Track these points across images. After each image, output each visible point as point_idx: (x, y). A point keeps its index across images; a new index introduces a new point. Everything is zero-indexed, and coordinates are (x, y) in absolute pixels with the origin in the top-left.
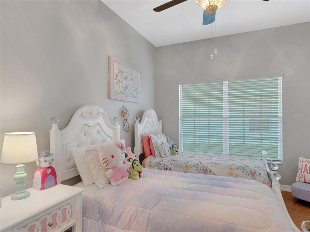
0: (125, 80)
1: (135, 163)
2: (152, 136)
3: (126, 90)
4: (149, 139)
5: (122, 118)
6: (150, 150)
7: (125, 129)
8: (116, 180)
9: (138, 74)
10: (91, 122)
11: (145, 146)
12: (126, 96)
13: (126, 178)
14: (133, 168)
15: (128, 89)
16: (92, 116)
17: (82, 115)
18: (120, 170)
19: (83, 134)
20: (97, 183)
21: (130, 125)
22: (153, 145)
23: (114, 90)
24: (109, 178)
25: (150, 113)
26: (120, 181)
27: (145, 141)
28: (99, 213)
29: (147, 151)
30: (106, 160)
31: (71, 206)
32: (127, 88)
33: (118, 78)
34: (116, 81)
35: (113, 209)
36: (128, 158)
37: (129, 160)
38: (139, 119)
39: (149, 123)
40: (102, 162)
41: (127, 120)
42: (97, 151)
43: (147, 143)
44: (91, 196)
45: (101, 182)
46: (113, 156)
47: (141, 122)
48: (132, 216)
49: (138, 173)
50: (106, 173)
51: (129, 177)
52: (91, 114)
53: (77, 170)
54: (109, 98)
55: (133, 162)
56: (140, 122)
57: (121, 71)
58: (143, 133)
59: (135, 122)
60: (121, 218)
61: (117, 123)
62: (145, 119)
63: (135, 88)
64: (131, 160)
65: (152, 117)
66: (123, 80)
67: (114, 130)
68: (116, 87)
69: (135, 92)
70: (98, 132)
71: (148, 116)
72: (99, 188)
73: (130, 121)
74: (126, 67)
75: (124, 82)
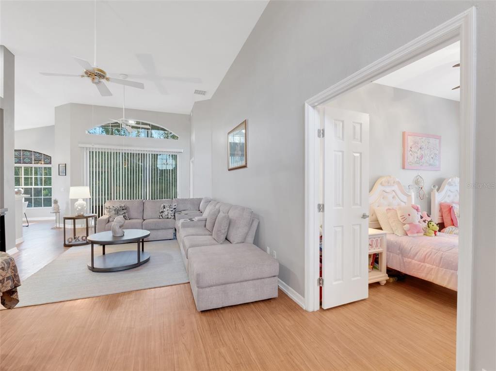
0: (420, 150)
1: (430, 223)
2: (453, 205)
3: (422, 159)
4: (450, 209)
5: (416, 186)
6: (452, 220)
7: (420, 197)
8: (413, 233)
9: (435, 141)
10: (388, 189)
11: (445, 215)
12: (421, 165)
13: (422, 234)
14: (429, 227)
15: (424, 158)
16: (389, 184)
17: (381, 184)
18: (416, 226)
19: (382, 197)
20: (395, 233)
21: (426, 193)
22: (455, 215)
23: (408, 161)
24: (405, 231)
25: (452, 180)
26: (416, 235)
27: (445, 211)
28: (399, 250)
29: (447, 221)
30: (403, 217)
31: (381, 240)
32: (422, 157)
33: (413, 149)
34: (411, 152)
35: (411, 249)
36: (423, 219)
37: (425, 221)
38: (437, 187)
39: (452, 192)
40: (400, 218)
41: (422, 188)
42: (396, 211)
43: (447, 213)
44: (392, 240)
45: (399, 232)
46: (409, 215)
47: (440, 190)
48: (427, 254)
49: (434, 232)
50: (404, 226)
51: (424, 235)
52: (388, 183)
53: (379, 223)
54: (404, 168)
55: (429, 222)
56: (438, 190)
57: (415, 143)
58: (443, 202)
59: (432, 190)
60: (418, 255)
61: (412, 191)
62: (446, 188)
63: (432, 156)
64: (427, 222)
65: (456, 186)
66: (418, 151)
67: (409, 196)
68: (410, 159)
69: (432, 160)
70: (393, 197)
71: (450, 184)
72: (398, 236)
73: (426, 189)
74: (421, 138)
75: (419, 152)
